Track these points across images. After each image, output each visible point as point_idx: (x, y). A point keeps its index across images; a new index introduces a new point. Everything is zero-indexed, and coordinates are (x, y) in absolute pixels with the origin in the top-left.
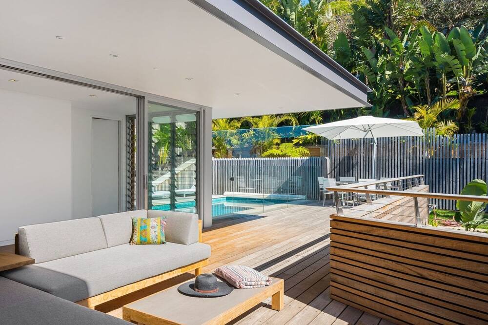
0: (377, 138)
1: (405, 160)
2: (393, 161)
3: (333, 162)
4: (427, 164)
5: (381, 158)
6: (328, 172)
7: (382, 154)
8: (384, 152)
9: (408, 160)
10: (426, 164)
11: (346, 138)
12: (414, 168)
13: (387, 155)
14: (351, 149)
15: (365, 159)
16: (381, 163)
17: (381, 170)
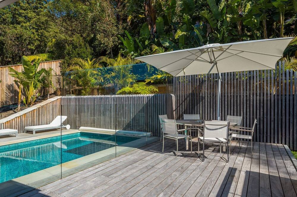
0: (222, 74)
1: (252, 96)
2: (238, 97)
3: (178, 98)
4: (276, 101)
5: (226, 95)
6: (174, 109)
7: (226, 91)
8: (229, 88)
9: (255, 96)
10: (274, 100)
11: (190, 74)
12: (262, 104)
13: (232, 91)
14: (196, 86)
15: (209, 96)
16: (226, 100)
17: (226, 107)
